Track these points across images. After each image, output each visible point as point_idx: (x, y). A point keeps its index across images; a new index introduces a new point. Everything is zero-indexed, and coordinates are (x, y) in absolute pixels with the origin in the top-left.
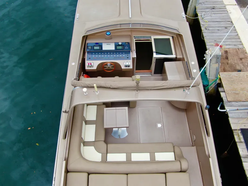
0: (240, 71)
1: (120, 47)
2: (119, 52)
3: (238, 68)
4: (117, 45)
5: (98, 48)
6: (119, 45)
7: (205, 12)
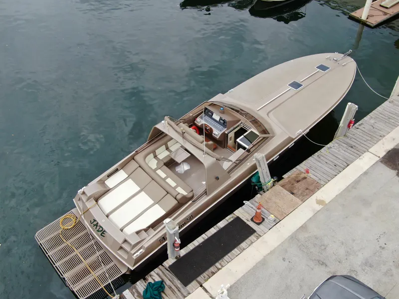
0: (293, 194)
1: (222, 121)
2: (220, 124)
3: (295, 192)
4: (221, 119)
5: (210, 114)
6: (222, 120)
7: (339, 145)
